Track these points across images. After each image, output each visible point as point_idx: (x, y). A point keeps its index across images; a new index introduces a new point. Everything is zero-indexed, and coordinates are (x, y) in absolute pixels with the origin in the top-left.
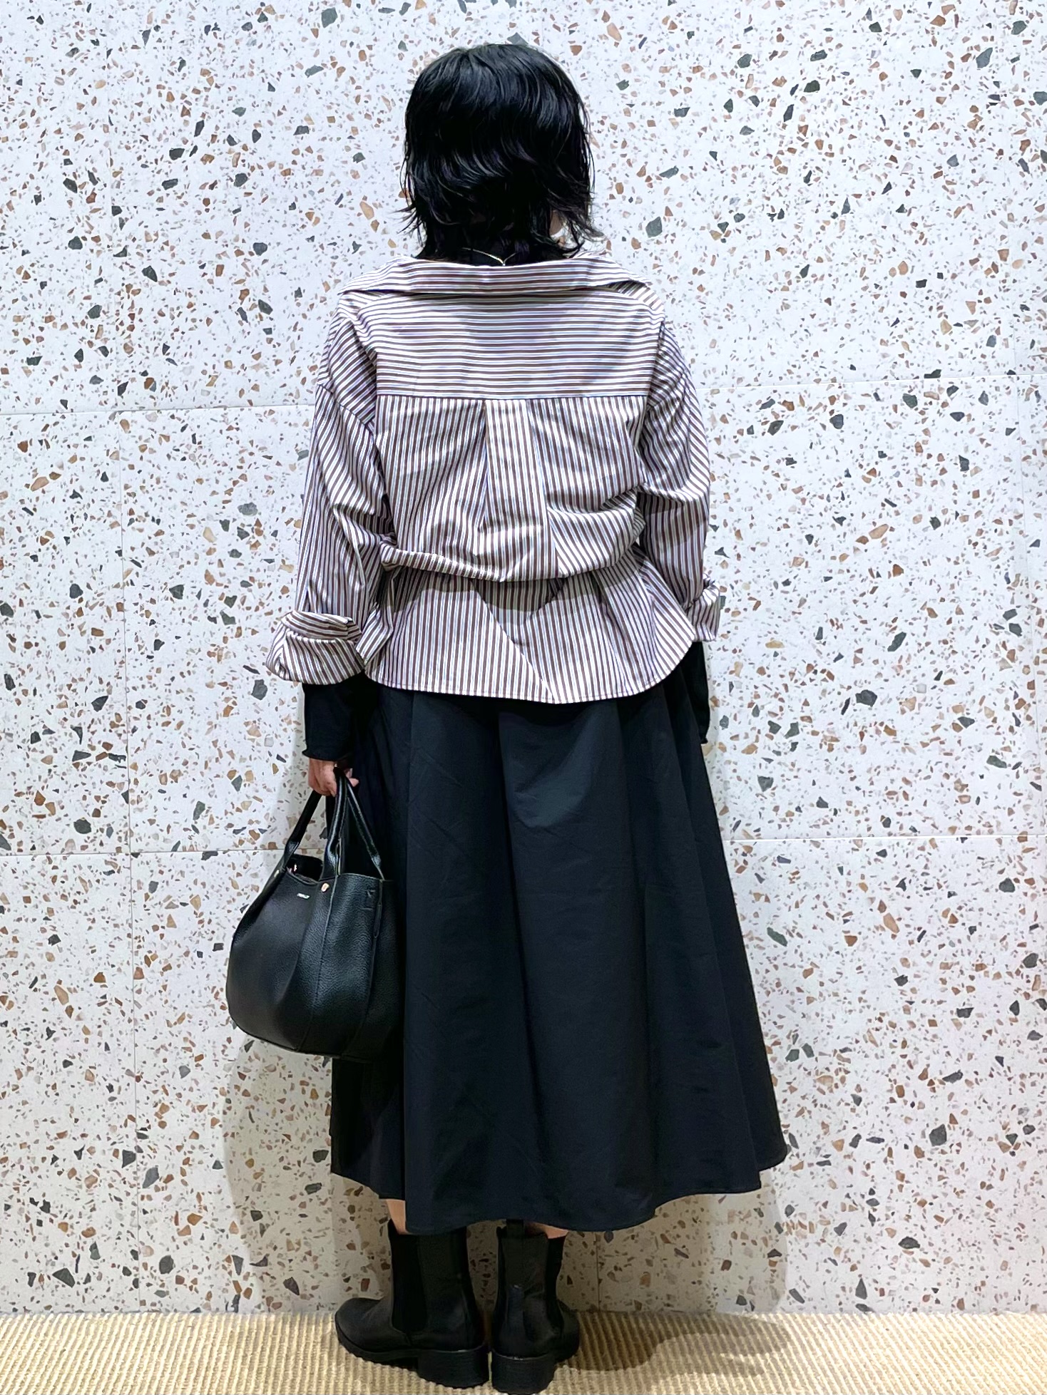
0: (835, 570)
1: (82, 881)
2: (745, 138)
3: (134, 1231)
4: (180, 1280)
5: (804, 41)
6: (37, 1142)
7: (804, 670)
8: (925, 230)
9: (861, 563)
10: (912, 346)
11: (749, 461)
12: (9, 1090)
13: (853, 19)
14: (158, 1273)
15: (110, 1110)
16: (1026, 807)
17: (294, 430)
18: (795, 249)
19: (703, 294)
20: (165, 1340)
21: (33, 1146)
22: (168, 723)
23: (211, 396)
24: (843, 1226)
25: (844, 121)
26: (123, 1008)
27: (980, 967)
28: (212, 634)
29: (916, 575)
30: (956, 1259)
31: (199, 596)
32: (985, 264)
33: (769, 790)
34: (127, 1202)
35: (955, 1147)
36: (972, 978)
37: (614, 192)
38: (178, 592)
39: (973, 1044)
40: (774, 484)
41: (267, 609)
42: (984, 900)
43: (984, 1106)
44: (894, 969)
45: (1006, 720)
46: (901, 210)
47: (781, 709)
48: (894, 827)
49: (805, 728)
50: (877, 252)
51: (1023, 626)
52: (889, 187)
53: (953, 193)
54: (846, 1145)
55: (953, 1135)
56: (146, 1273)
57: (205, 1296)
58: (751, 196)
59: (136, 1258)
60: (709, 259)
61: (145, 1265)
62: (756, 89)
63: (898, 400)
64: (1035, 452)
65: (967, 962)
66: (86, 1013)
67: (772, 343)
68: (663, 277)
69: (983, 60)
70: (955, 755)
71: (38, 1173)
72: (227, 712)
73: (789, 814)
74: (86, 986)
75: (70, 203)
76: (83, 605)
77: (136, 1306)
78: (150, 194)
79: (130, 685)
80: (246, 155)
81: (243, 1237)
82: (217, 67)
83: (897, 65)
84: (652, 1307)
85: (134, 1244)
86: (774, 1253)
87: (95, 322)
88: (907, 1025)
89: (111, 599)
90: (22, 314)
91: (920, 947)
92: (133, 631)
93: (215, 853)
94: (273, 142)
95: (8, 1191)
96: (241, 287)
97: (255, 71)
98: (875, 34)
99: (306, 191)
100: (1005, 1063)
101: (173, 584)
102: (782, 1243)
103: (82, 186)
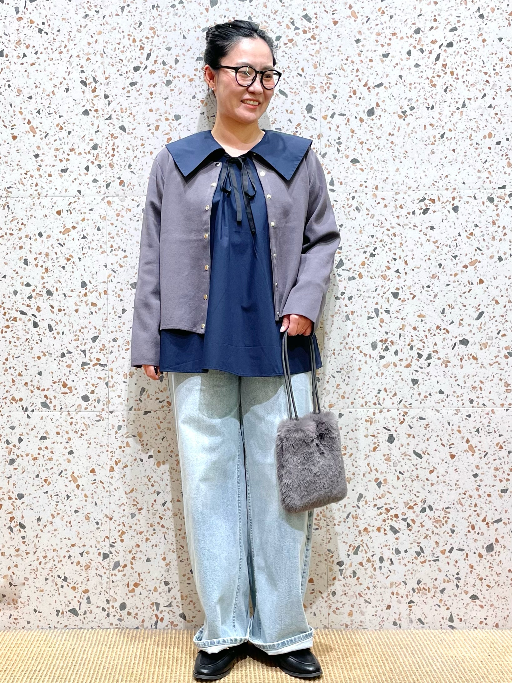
0: (452, 281)
1: (85, 424)
2: (416, 69)
3: (108, 590)
4: (129, 614)
5: (447, 22)
6: (61, 548)
7: (435, 328)
8: (501, 117)
9: (464, 278)
10: (493, 173)
11: (413, 227)
12: (48, 524)
13: (471, 12)
14: (119, 610)
15: (97, 534)
18: (437, 124)
19: (393, 146)
21: (59, 550)
24: (444, 589)
25: (464, 62)
26: (104, 485)
29: (490, 284)
30: (496, 604)
33: (416, 385)
34: (104, 577)
35: (497, 553)
36: (509, 475)
37: (352, 94)
39: (507, 506)
40: (424, 239)
44: (472, 471)
46: (490, 107)
47: (424, 347)
48: (475, 404)
49: (435, 356)
50: (478, 127)
52: (485, 95)
54: (447, 552)
55: (497, 548)
56: (114, 610)
57: (141, 621)
58: (418, 98)
59: (108, 603)
60: (397, 129)
61: (113, 607)
62: (423, 45)
63: (486, 199)
65: (507, 468)
66: (86, 488)
67: (426, 170)
68: (374, 137)
70: (505, 370)
71: (62, 563)
73: (426, 397)
74: (86, 475)
75: (83, 92)
76: (87, 291)
77: (108, 626)
78: (123, 89)
79: (110, 330)
80: (171, 71)
81: (160, 593)
82: (158, 26)
83: (491, 35)
84: (353, 627)
85: (107, 597)
86: (411, 602)
87: (95, 152)
88: (477, 497)
89: (101, 288)
90: (59, 147)
91: (485, 460)
92: (112, 304)
93: (150, 412)
94: (185, 65)
95: (47, 571)
96: (168, 136)
97: (177, 29)
98: (481, 20)
99: (201, 90)
101: (131, 282)
102: (415, 597)
103: (89, 84)
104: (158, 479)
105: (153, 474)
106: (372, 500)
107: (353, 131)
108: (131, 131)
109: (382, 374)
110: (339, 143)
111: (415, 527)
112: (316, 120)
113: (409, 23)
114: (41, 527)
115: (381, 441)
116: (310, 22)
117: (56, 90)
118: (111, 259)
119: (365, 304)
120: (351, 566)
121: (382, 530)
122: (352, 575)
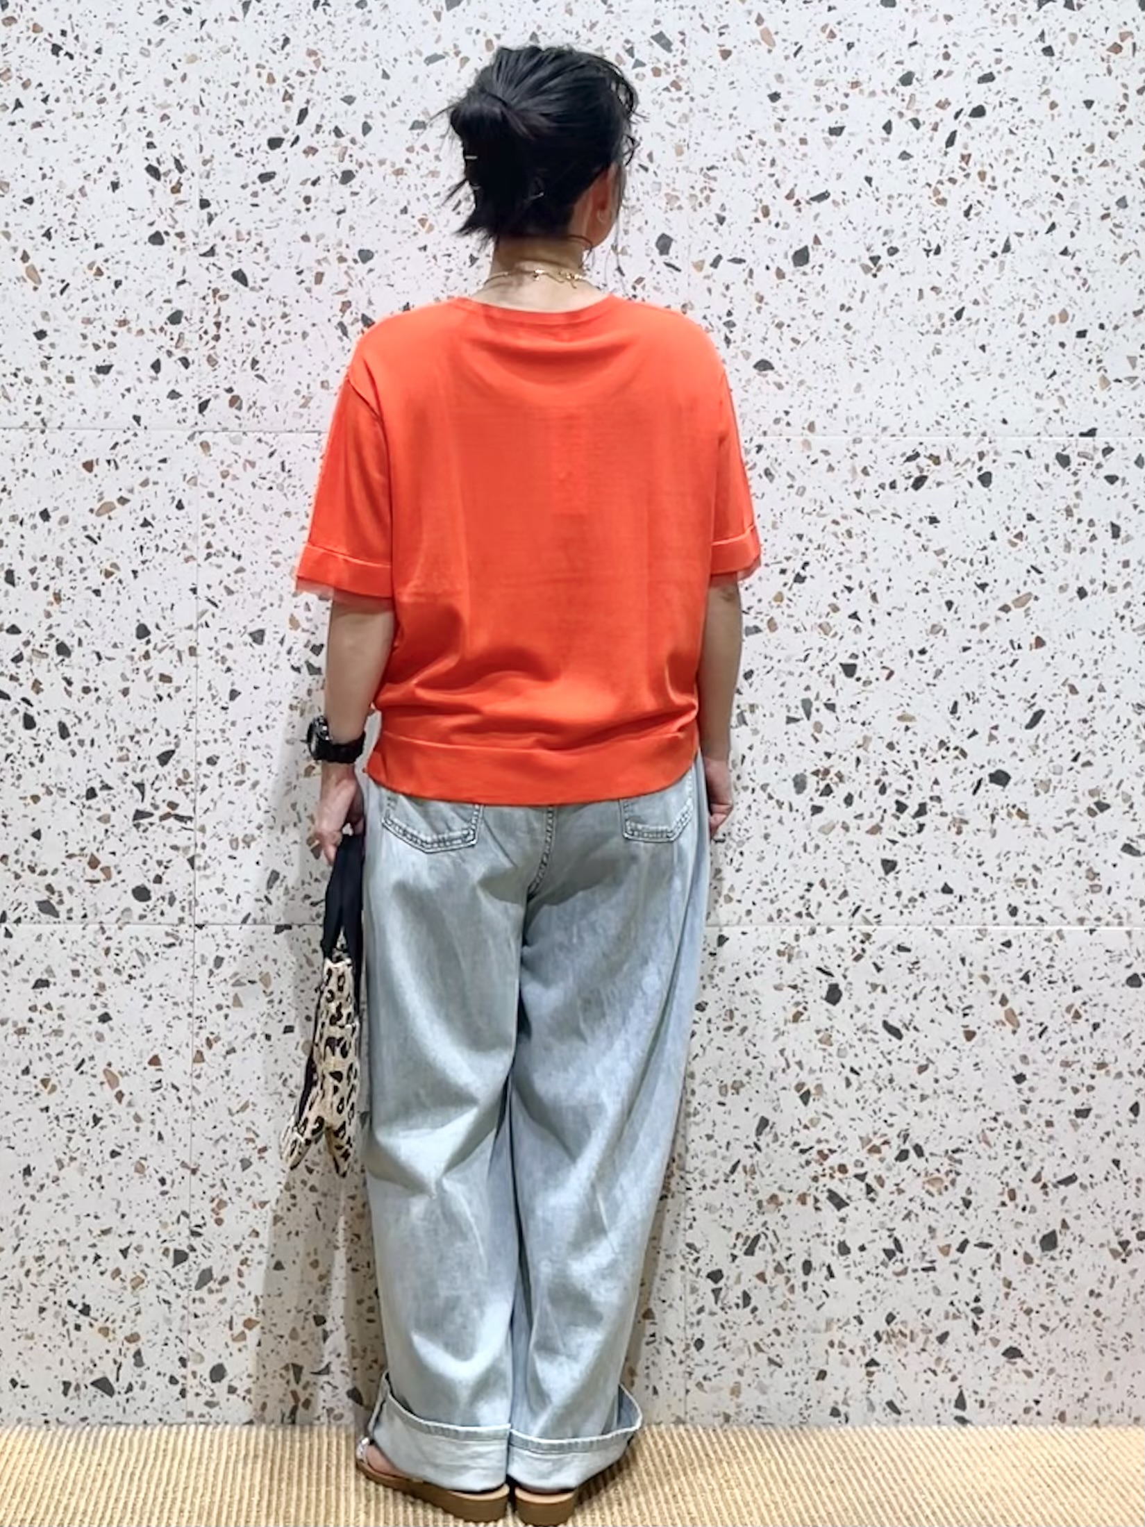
0: (974, 640)
1: (139, 953)
2: (903, 163)
3: (184, 1336)
4: (232, 1390)
5: (971, 61)
6: (77, 1239)
7: (936, 747)
8: (1088, 276)
9: (1001, 633)
10: (1068, 402)
11: (890, 518)
12: (47, 1183)
13: (1025, 40)
14: (208, 1382)
15: (161, 1204)
18: (951, 290)
19: (849, 333)
21: (73, 1244)
22: (242, 782)
23: (306, 417)
24: (946, 1335)
25: (1009, 151)
26: (180, 1094)
27: (1101, 1066)
28: (295, 685)
29: (1059, 648)
30: (1060, 1370)
31: (282, 642)
33: (892, 874)
34: (176, 1305)
35: (1066, 1254)
36: (1092, 1077)
37: (760, 215)
38: (258, 637)
39: (1090, 1146)
40: (915, 544)
42: (1111, 996)
43: (1098, 1211)
44: (1013, 1067)
45: (1143, 806)
46: (1065, 252)
47: (910, 787)
48: (1021, 916)
49: (934, 809)
50: (1036, 297)
52: (1053, 226)
53: (1120, 237)
54: (953, 1250)
55: (1064, 1241)
56: (196, 1382)
57: (259, 1406)
58: (907, 229)
59: (184, 1365)
60: (858, 296)
61: (194, 1374)
62: (918, 111)
63: (1051, 459)
65: (1088, 1060)
66: (139, 1100)
67: (921, 390)
68: (808, 312)
70: (1089, 840)
71: (79, 1272)
72: (309, 771)
73: (912, 900)
74: (139, 1069)
75: (152, 192)
76: (150, 647)
77: (182, 1418)
78: (243, 187)
79: (200, 738)
80: (354, 150)
81: (304, 1343)
82: (325, 48)
83: (1069, 95)
84: (741, 1419)
85: (183, 1351)
86: (873, 1363)
87: (175, 330)
88: (1023, 1126)
89: (183, 641)
90: (92, 316)
91: (1040, 1043)
92: (207, 678)
93: (289, 927)
94: (385, 137)
95: (43, 1292)
96: (343, 298)
97: (369, 55)
98: (1048, 58)
99: (420, 194)
100: (1122, 1165)
101: (253, 628)
102: (881, 1353)
103: (166, 174)
105: (293, 1070)
106: (787, 1132)
107: (761, 299)
108: (260, 283)
109: (817, 847)
110: (730, 325)
111: (883, 1195)
112: (678, 270)
113: (889, 60)
114: (32, 1190)
115: (810, 999)
116: (669, 50)
117: (89, 186)
118: (207, 574)
119: (782, 690)
120: (738, 1281)
121: (810, 1201)
122: (740, 1302)
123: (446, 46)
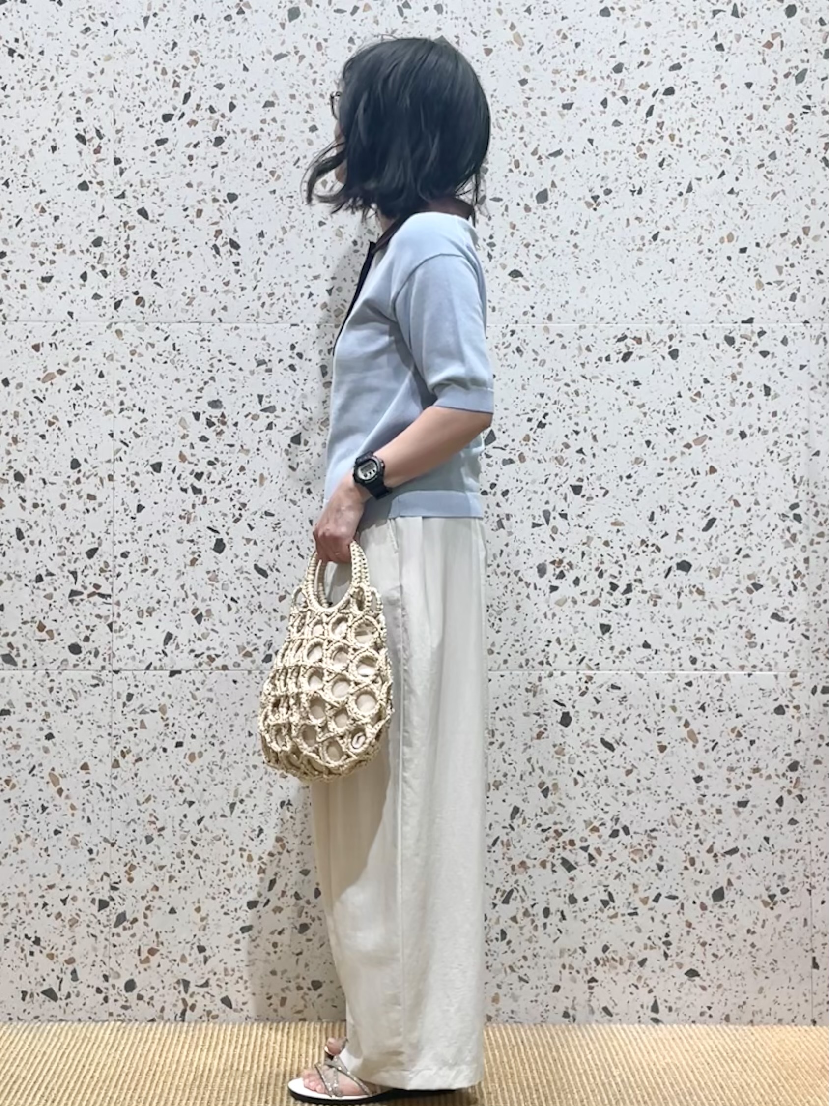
0: (666, 468)
1: (74, 691)
2: (616, 129)
3: (106, 960)
4: (140, 998)
5: (665, 55)
6: (31, 891)
7: (639, 544)
8: (748, 208)
9: (685, 463)
10: (733, 299)
11: (606, 382)
12: (10, 852)
13: (703, 40)
14: (124, 992)
15: (90, 868)
16: (797, 652)
17: (253, 343)
18: (648, 218)
19: (577, 251)
20: (126, 1044)
21: (28, 895)
22: (146, 570)
23: (189, 313)
24: (645, 960)
25: (692, 120)
26: (103, 790)
27: (756, 770)
28: (183, 502)
29: (727, 474)
30: (726, 985)
31: (174, 471)
32: (792, 237)
33: (607, 634)
34: (101, 938)
35: (730, 904)
36: (750, 778)
37: (512, 167)
38: (157, 467)
39: (748, 828)
40: (623, 401)
41: (228, 483)
42: (763, 721)
43: (753, 873)
44: (693, 771)
45: (786, 586)
46: (731, 192)
47: (620, 573)
48: (699, 665)
49: (637, 588)
50: (711, 224)
51: (803, 516)
52: (723, 173)
53: (771, 180)
54: (650, 900)
55: (729, 895)
56: (115, 992)
57: (159, 1009)
58: (618, 176)
59: (107, 980)
60: (583, 224)
61: (113, 986)
62: (626, 91)
63: (721, 339)
64: (820, 384)
65: (747, 767)
66: (74, 794)
67: (628, 291)
68: (547, 236)
69: (800, 78)
70: (747, 611)
71: (32, 915)
72: (193, 562)
73: (622, 653)
74: (74, 772)
75: (80, 153)
76: (81, 475)
77: (105, 1016)
78: (145, 149)
79: (116, 539)
80: (223, 122)
81: (191, 965)
82: (202, 50)
83: (735, 79)
84: (499, 1019)
85: (106, 970)
86: (593, 980)
87: (98, 250)
88: (700, 813)
89: (104, 470)
90: (39, 241)
91: (713, 754)
92: (121, 497)
93: (179, 672)
94: (246, 113)
95: (9, 928)
96: (216, 227)
97: (233, 54)
98: (720, 53)
99: (271, 153)
100: (771, 842)
101: (153, 461)
102: (599, 973)
103: (90, 140)
104: (191, 782)
105: (182, 772)
106: (533, 817)
107: (514, 227)
108: (157, 217)
109: (554, 615)
110: (492, 245)
111: (601, 861)
113: (606, 55)
115: (549, 722)
117: (35, 149)
118: (122, 424)
119: (529, 504)
120: (498, 922)
121: (549, 865)
122: (499, 937)
123: (288, 47)
